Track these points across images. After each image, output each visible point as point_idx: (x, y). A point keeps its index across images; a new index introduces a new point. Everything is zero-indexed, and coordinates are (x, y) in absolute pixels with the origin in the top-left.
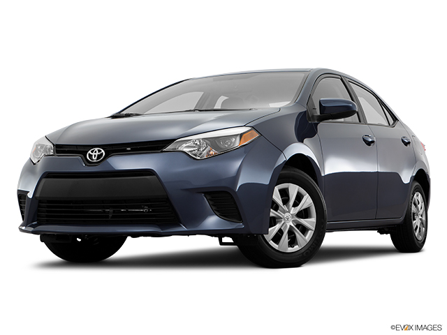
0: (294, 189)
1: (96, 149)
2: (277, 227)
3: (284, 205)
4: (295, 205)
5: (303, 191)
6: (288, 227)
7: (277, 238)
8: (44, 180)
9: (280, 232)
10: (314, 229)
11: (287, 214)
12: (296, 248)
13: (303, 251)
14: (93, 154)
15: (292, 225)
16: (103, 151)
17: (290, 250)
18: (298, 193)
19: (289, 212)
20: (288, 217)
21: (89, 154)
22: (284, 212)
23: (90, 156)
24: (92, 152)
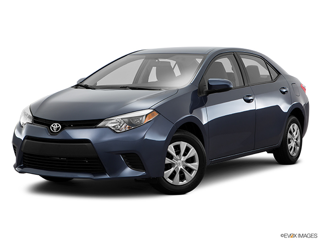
0: (183, 145)
1: (56, 124)
2: (172, 169)
3: (177, 155)
4: (185, 155)
5: (190, 146)
6: (180, 169)
7: (172, 177)
8: (26, 140)
9: (174, 172)
10: (197, 169)
11: (179, 161)
12: (185, 182)
13: (189, 183)
14: (54, 127)
15: (182, 168)
16: (60, 126)
17: (181, 183)
18: (187, 147)
19: (180, 160)
20: (180, 163)
21: (52, 127)
22: (177, 160)
23: (52, 128)
24: (54, 125)
